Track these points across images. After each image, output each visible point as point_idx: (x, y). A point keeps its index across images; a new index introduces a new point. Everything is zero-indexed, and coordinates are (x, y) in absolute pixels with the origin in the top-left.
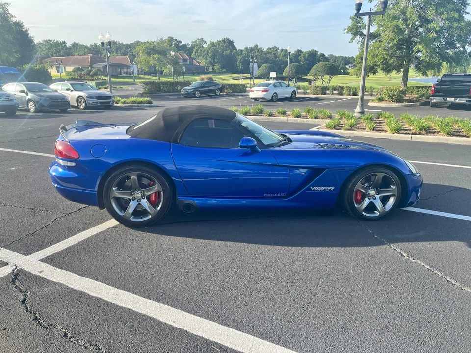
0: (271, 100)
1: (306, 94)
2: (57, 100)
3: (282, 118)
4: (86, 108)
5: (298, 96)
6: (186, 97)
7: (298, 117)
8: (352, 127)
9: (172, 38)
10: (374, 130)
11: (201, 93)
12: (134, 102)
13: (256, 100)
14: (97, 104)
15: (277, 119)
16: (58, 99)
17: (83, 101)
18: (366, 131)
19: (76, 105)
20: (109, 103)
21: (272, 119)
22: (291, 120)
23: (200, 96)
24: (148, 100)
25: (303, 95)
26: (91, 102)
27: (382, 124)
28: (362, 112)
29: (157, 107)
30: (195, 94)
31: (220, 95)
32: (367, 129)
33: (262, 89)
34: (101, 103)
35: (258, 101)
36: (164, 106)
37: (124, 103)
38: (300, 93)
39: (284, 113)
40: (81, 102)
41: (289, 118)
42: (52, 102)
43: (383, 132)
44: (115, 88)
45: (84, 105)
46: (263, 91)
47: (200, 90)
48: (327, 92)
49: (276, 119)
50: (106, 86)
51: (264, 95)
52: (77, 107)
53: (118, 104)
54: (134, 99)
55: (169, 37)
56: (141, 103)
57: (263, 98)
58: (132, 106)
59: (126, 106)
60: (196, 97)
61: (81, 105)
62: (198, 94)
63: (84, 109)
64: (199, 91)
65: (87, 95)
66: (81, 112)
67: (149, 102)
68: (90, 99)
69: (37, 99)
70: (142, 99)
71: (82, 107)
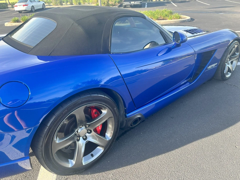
0: (31, 11)
1: (50, 6)
5: (46, 7)
13: (20, 12)
25: (49, 7)
33: (23, 4)
35: (21, 12)
38: (47, 6)
46: (24, 6)
48: (63, 4)
51: (26, 8)
57: (25, 10)
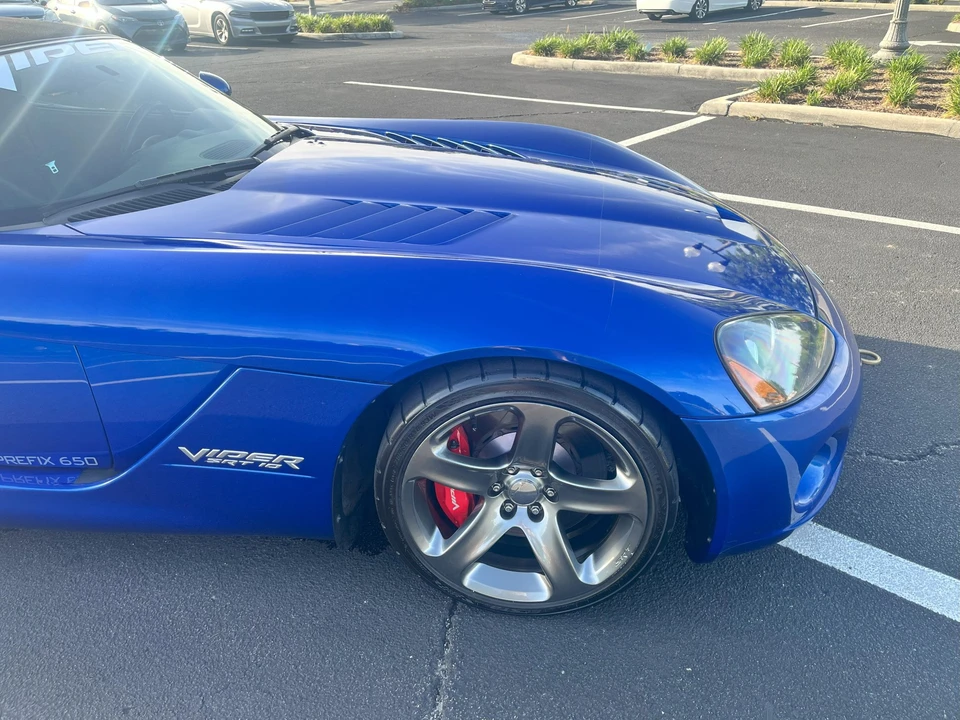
0: (692, 18)
2: (154, 24)
3: (667, 66)
4: (231, 41)
6: (496, 13)
7: (710, 63)
8: (841, 95)
10: (904, 105)
11: (530, 1)
12: (348, 27)
13: (654, 16)
14: (253, 32)
15: (653, 68)
16: (155, 21)
17: (224, 23)
18: (879, 107)
19: (213, 35)
20: (284, 28)
21: (639, 67)
22: (689, 71)
23: (527, 11)
24: (382, 22)
26: (240, 28)
27: (944, 86)
28: (900, 49)
29: (404, 38)
30: (514, 4)
31: (576, 6)
32: (886, 102)
34: (263, 29)
35: (658, 19)
36: (424, 35)
37: (326, 29)
39: (680, 52)
40: (220, 28)
41: (685, 66)
42: (144, 28)
43: (934, 113)
45: (226, 34)
49: (648, 68)
52: (215, 40)
53: (313, 31)
54: (345, 19)
56: (366, 28)
57: (669, 12)
58: (343, 37)
59: (329, 38)
60: (517, 13)
61: (221, 35)
62: (521, 4)
63: (227, 44)
65: (230, 10)
66: (222, 52)
67: (385, 26)
68: (236, 19)
69: (111, 21)
70: (368, 19)
71: (223, 40)
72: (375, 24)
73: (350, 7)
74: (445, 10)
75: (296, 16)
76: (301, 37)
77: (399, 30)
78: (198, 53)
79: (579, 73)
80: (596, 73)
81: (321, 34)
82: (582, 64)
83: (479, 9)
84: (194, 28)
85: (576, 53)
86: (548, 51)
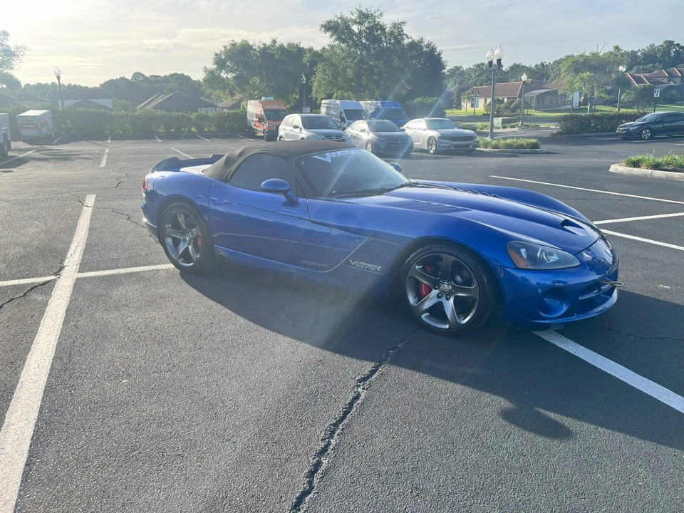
2: (396, 142)
4: (436, 152)
6: (625, 139)
9: (672, 43)
11: (654, 132)
12: (509, 146)
14: (449, 147)
16: (397, 140)
17: (434, 142)
19: (427, 148)
20: (468, 145)
24: (533, 143)
26: (442, 145)
29: (547, 153)
30: (640, 133)
34: (455, 146)
37: (496, 147)
40: (432, 145)
42: (391, 144)
44: (528, 125)
45: (434, 148)
47: (653, 127)
50: (514, 124)
52: (427, 151)
53: (487, 148)
55: (665, 42)
56: (522, 146)
58: (505, 151)
59: (495, 152)
60: (641, 139)
61: (431, 149)
62: (646, 134)
63: (433, 154)
64: (650, 129)
65: (439, 136)
66: (430, 158)
67: (535, 146)
68: (442, 140)
69: (375, 140)
70: (524, 142)
71: (432, 152)
72: (528, 144)
73: (522, 133)
74: (591, 136)
75: (478, 139)
76: (479, 151)
77: (544, 148)
78: (417, 158)
79: (655, 179)
80: (667, 180)
81: (491, 149)
82: (658, 173)
83: (613, 136)
84: (417, 144)
85: (657, 167)
86: (636, 164)
